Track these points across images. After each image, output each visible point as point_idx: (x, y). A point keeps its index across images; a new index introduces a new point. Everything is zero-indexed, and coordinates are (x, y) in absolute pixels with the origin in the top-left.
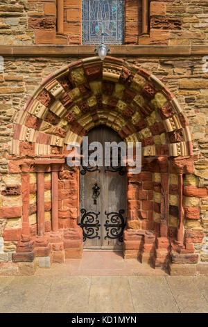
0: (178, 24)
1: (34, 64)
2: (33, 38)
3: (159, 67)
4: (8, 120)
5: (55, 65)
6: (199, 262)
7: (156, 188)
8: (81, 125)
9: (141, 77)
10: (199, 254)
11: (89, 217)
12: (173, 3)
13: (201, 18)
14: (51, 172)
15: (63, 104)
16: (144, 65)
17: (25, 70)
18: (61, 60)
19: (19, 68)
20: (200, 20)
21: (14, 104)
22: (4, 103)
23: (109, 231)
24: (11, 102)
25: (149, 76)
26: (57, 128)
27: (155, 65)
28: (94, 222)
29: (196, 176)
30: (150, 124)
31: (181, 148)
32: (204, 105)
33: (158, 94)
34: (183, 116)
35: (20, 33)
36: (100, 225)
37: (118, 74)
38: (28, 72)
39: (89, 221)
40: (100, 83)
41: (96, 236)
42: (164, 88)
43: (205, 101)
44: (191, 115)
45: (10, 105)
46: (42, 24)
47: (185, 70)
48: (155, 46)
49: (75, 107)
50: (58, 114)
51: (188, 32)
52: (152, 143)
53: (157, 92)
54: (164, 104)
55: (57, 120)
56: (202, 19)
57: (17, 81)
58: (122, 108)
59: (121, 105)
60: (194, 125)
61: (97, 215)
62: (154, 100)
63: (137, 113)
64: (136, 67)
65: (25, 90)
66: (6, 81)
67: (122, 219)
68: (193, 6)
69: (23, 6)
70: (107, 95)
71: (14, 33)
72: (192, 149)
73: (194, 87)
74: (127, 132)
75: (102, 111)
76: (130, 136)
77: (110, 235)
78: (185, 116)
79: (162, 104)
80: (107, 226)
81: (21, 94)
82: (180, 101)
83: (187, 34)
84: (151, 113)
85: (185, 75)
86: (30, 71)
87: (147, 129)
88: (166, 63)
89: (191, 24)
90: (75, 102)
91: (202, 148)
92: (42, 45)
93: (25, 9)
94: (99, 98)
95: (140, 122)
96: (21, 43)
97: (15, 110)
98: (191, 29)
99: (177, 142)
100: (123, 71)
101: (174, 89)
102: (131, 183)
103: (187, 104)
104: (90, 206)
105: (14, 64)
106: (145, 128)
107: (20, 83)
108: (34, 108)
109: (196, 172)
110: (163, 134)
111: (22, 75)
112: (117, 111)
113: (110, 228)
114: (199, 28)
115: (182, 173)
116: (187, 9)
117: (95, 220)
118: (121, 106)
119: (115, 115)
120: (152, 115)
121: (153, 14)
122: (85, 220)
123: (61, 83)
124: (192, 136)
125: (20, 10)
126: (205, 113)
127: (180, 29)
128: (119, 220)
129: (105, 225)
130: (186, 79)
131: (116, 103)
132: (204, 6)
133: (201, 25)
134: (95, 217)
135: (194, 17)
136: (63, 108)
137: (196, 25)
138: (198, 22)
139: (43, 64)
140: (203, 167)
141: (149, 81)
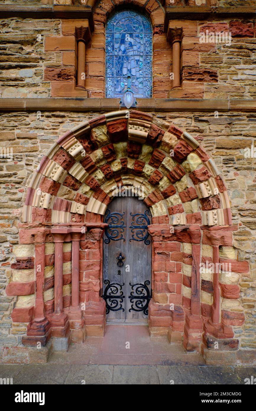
0: (213, 76)
1: (50, 119)
2: (49, 90)
3: (194, 123)
4: (19, 183)
5: (73, 121)
6: (240, 348)
7: (186, 260)
8: (105, 191)
9: (172, 135)
10: (239, 339)
11: (113, 288)
12: (209, 53)
13: (240, 69)
14: (71, 242)
15: (84, 167)
16: (176, 121)
17: (40, 126)
18: (80, 115)
19: (33, 124)
20: (240, 72)
21: (27, 165)
22: (15, 163)
23: (134, 304)
24: (23, 163)
25: (181, 133)
26: (78, 194)
27: (189, 121)
28: (119, 294)
29: (235, 248)
30: (180, 190)
31: (218, 217)
32: (245, 166)
33: (192, 154)
34: (221, 179)
35: (35, 85)
36: (124, 297)
37: (146, 131)
38: (43, 129)
39: (112, 293)
40: (125, 144)
41: (120, 308)
42: (198, 147)
43: (246, 163)
44: (230, 178)
45: (22, 166)
46: (59, 75)
47: (223, 127)
48: (188, 99)
49: (98, 172)
50: (78, 178)
51: (226, 84)
52: (181, 211)
53: (191, 152)
54: (198, 166)
55: (77, 185)
56: (241, 71)
57: (31, 139)
58: (148, 173)
59: (148, 169)
60: (233, 190)
61: (121, 286)
62: (186, 162)
63: (165, 178)
64: (167, 124)
65: (40, 149)
66: (18, 138)
67: (147, 290)
68: (231, 56)
69: (39, 56)
70: (133, 158)
71: (29, 85)
72: (231, 217)
73: (233, 147)
74: (154, 199)
75: (127, 177)
76: (157, 204)
77: (134, 307)
78: (224, 179)
79: (195, 167)
80: (132, 297)
81: (34, 153)
82: (216, 162)
83: (225, 87)
84: (181, 177)
85: (223, 132)
86: (46, 127)
87: (176, 196)
88: (200, 118)
89: (229, 76)
90: (98, 165)
91: (242, 216)
92: (59, 98)
93: (41, 59)
94: (124, 162)
95: (169, 187)
96: (35, 96)
97: (27, 172)
98: (229, 81)
99: (213, 209)
100: (151, 128)
101: (210, 148)
102: (158, 253)
103: (225, 166)
104: (114, 277)
105: (27, 119)
106: (174, 194)
107: (33, 140)
108: (50, 169)
109: (236, 244)
110: (195, 201)
111: (36, 131)
112: (143, 176)
113: (135, 300)
114: (238, 80)
115: (218, 244)
116: (225, 59)
117: (119, 291)
118: (148, 171)
119: (141, 181)
120: (182, 179)
121: (186, 64)
122: (109, 291)
123: (81, 142)
124: (230, 202)
125: (36, 60)
126: (245, 176)
127: (217, 81)
128: (145, 292)
129: (130, 297)
130: (224, 137)
131: (143, 167)
132: (243, 56)
133: (240, 77)
134: (119, 287)
135: (232, 69)
136: (84, 172)
137: (235, 77)
138: (237, 74)
139: (60, 120)
140: (243, 238)
141: (182, 139)
